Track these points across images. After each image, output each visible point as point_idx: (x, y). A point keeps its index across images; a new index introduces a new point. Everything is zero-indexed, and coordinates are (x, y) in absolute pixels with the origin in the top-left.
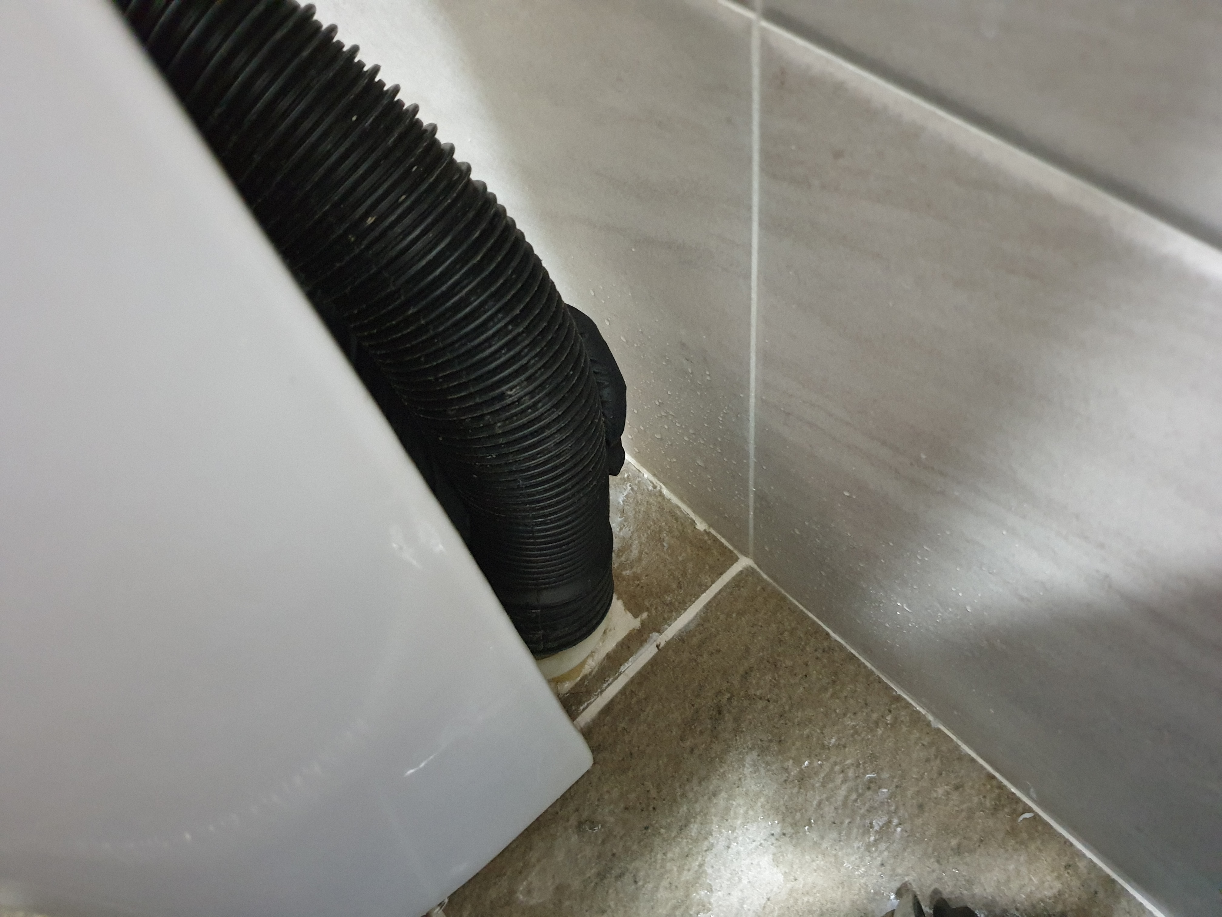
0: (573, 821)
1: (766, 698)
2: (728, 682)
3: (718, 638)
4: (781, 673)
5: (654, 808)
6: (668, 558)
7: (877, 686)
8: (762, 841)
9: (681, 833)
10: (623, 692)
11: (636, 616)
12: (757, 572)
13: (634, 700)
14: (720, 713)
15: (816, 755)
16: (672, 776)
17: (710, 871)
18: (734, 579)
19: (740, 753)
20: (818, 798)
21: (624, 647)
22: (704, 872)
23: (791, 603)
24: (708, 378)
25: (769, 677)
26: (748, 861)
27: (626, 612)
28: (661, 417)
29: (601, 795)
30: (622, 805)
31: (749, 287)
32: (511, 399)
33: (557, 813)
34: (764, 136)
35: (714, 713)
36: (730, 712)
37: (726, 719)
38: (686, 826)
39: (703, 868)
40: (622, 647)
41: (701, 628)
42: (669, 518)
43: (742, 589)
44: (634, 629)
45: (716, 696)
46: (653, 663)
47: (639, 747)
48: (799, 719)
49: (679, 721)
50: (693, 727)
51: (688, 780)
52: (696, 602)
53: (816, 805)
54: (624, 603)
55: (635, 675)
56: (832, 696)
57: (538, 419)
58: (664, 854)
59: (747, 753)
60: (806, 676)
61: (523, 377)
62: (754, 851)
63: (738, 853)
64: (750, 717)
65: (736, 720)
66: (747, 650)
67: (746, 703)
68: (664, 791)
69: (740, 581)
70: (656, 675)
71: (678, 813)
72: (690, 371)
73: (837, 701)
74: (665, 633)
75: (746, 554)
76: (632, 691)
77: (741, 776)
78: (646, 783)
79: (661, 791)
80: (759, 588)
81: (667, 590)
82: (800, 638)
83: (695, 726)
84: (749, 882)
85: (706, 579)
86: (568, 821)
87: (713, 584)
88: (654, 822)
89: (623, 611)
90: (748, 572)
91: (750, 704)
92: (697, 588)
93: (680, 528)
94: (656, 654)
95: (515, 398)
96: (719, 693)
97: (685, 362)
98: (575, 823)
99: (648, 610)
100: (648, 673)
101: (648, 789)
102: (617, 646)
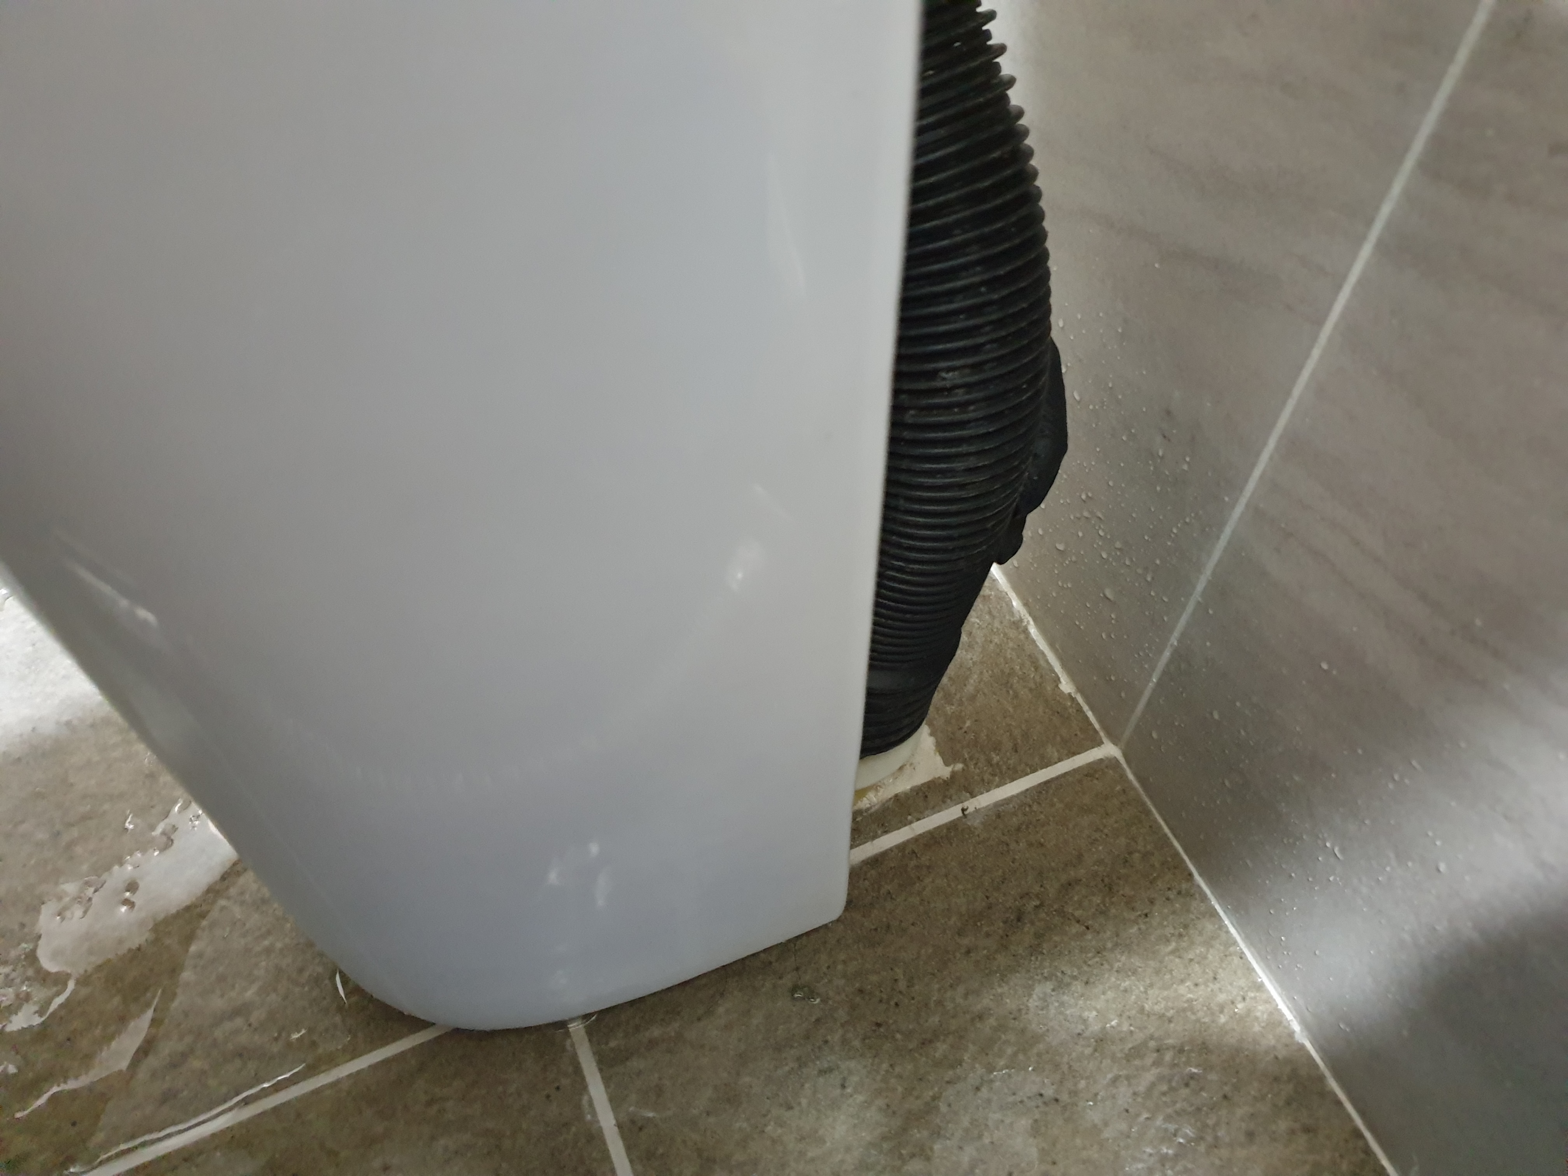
0: (788, 981)
1: (1086, 924)
2: (1041, 886)
3: (1045, 829)
4: (1114, 899)
5: (897, 1004)
6: (1011, 709)
7: (1236, 960)
8: (1025, 1099)
9: (921, 1048)
10: (901, 847)
11: (947, 763)
12: (1123, 769)
13: (913, 863)
14: (1019, 919)
15: (1129, 1017)
16: (933, 974)
17: (943, 1108)
18: (1090, 765)
19: (1031, 978)
20: (1115, 1071)
21: (920, 794)
22: (937, 1108)
23: (1156, 821)
24: (1185, 467)
25: (1097, 900)
26: (998, 1116)
27: (935, 754)
28: (1079, 519)
29: (834, 962)
30: (857, 985)
31: (1314, 338)
32: (944, 383)
33: (771, 963)
34: (1451, 114)
35: (1012, 918)
36: (1032, 923)
37: (1026, 929)
38: (931, 1041)
39: (936, 1102)
40: (917, 794)
41: (1027, 809)
42: (1028, 664)
43: (1095, 781)
44: (939, 778)
45: (1021, 898)
46: (952, 826)
47: (901, 921)
48: (1120, 964)
49: (963, 909)
50: (979, 924)
51: (951, 986)
52: (1031, 775)
53: (1111, 1079)
54: (937, 742)
55: (924, 833)
56: (1172, 952)
57: (962, 424)
58: (891, 1065)
59: (1040, 981)
60: (1146, 915)
61: (970, 361)
62: (1010, 1106)
63: (989, 1101)
64: (1056, 938)
65: (1038, 936)
66: (1080, 857)
67: (1057, 920)
68: (917, 987)
69: (1096, 771)
70: (951, 844)
71: (927, 1021)
72: (1161, 454)
73: (1177, 960)
74: (977, 797)
75: (1115, 740)
76: (914, 852)
77: (1022, 1007)
78: (896, 969)
79: (913, 986)
80: (1118, 788)
81: (997, 748)
82: (1153, 866)
83: (982, 925)
84: (992, 1143)
85: (1051, 751)
86: (781, 978)
87: (1060, 761)
88: (891, 1021)
89: (932, 753)
90: (1110, 764)
91: (1062, 923)
92: (1037, 759)
93: (1038, 679)
94: (959, 819)
95: (948, 384)
96: (1025, 895)
97: (1159, 439)
98: (790, 985)
99: (964, 762)
100: (942, 838)
101: (897, 978)
102: (912, 789)
